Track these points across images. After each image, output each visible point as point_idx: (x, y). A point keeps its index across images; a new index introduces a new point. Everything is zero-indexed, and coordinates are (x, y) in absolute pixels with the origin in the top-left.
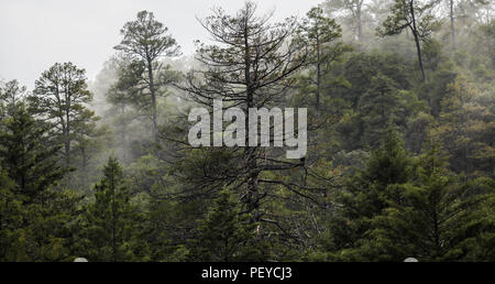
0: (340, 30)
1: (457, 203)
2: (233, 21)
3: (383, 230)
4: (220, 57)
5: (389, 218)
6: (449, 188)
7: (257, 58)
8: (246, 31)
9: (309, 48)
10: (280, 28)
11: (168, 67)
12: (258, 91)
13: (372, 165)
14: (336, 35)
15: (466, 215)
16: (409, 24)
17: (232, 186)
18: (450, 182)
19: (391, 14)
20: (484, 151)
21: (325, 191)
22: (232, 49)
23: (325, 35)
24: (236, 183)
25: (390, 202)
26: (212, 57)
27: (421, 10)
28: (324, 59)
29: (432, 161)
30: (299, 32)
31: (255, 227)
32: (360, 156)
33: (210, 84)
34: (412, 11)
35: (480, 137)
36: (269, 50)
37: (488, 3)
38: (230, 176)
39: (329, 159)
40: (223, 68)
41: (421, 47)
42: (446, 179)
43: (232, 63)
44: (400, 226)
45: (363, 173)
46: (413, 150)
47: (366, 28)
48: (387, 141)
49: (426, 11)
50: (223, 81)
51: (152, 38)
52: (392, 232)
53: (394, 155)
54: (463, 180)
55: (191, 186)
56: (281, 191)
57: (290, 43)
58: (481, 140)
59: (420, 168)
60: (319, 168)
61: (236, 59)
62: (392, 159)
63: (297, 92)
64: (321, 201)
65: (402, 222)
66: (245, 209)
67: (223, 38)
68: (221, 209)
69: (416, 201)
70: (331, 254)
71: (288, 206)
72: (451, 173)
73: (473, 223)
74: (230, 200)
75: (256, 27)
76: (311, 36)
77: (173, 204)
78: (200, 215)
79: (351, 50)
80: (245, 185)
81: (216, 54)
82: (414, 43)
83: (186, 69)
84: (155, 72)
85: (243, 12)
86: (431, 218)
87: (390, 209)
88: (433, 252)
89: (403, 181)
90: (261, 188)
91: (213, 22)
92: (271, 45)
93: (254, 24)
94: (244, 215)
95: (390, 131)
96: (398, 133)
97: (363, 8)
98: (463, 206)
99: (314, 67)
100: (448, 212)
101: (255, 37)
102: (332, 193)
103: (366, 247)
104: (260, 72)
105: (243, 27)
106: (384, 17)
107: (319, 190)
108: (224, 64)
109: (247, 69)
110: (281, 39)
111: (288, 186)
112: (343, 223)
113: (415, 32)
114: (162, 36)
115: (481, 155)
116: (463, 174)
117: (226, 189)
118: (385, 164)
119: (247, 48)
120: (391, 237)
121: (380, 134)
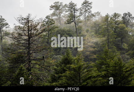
0: (55, 22)
1: (86, 70)
2: (25, 19)
3: (65, 78)
4: (21, 29)
5: (67, 74)
6: (84, 66)
7: (31, 29)
8: (28, 22)
9: (46, 27)
10: (38, 21)
11: (6, 31)
12: (31, 39)
13: (63, 60)
14: (53, 24)
15: (88, 74)
16: (73, 21)
17: (23, 65)
18: (84, 64)
19: (69, 18)
20: (93, 56)
21: (49, 66)
22: (24, 27)
23: (50, 23)
24: (25, 64)
25: (67, 70)
26: (19, 29)
27: (77, 17)
28: (50, 30)
29: (79, 58)
30: (43, 22)
31: (30, 76)
32: (59, 57)
33: (18, 36)
34: (74, 18)
35: (92, 52)
36: (35, 27)
37: (95, 16)
38: (23, 62)
39: (51, 58)
40: (22, 32)
41: (77, 28)
42: (83, 64)
43: (24, 30)
44: (70, 76)
45: (60, 61)
46: (74, 56)
47: (62, 22)
48: (67, 53)
49: (78, 17)
50: (22, 35)
51: (2, 23)
52: (68, 78)
53: (69, 57)
54: (87, 64)
55: (12, 64)
56: (37, 66)
57: (41, 25)
58: (92, 53)
59: (76, 61)
60: (48, 60)
61: (25, 29)
62: (68, 58)
63: (42, 39)
64: (48, 69)
65: (70, 75)
66: (27, 71)
67: (22, 23)
68: (20, 71)
69: (74, 69)
70: (51, 84)
71: (39, 71)
72: (84, 62)
73: (90, 76)
74: (23, 68)
75: (31, 21)
76: (47, 24)
77: (7, 69)
78: (14, 73)
79: (58, 28)
80: (27, 65)
81: (20, 28)
82: (75, 26)
83: (11, 32)
84: (2, 33)
85: (28, 16)
86: (78, 74)
87: (67, 72)
88: (79, 84)
89: (71, 64)
90: (32, 65)
91: (19, 19)
92: (35, 26)
93: (31, 20)
94: (27, 73)
95: (68, 50)
96: (70, 51)
97: (61, 16)
98: (87, 71)
99: (47, 32)
100: (83, 73)
101: (31, 23)
102: (51, 67)
103: (60, 82)
104: (32, 33)
105: (28, 21)
106: (67, 19)
107: (48, 66)
108: (22, 31)
109: (28, 32)
110: (38, 24)
111: (39, 65)
112: (54, 75)
113: (75, 23)
114: (4, 22)
115: (92, 57)
116: (87, 62)
117: (22, 66)
118: (66, 59)
119: (29, 26)
120: (67, 79)
121: (65, 51)
